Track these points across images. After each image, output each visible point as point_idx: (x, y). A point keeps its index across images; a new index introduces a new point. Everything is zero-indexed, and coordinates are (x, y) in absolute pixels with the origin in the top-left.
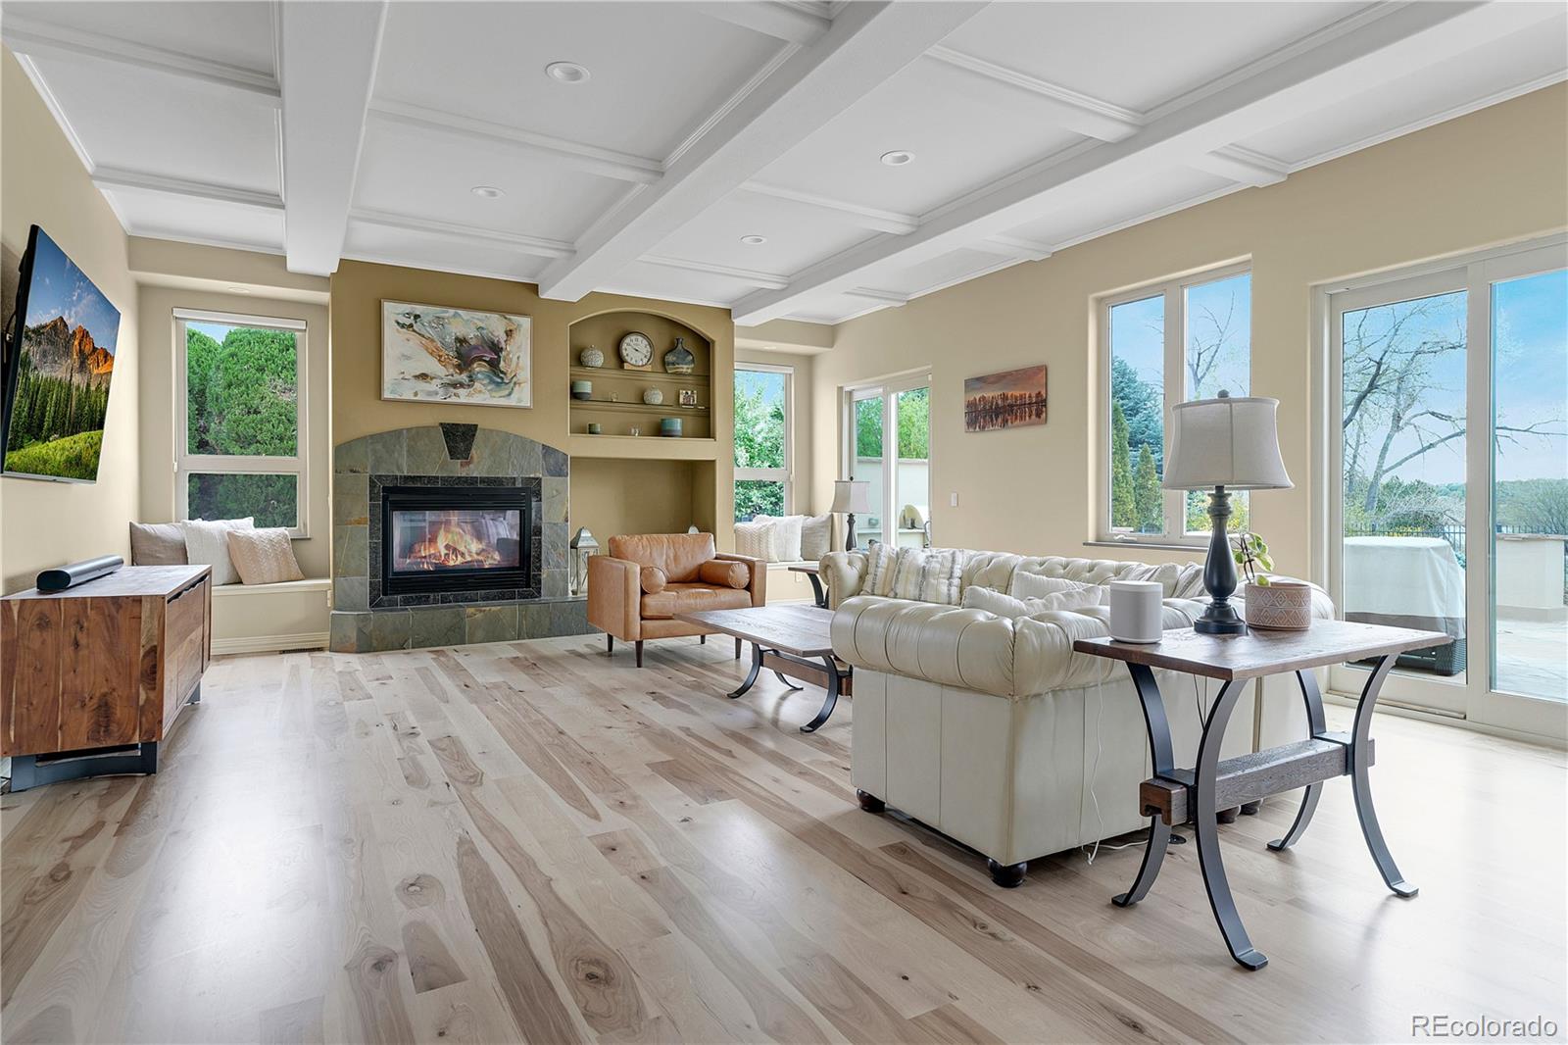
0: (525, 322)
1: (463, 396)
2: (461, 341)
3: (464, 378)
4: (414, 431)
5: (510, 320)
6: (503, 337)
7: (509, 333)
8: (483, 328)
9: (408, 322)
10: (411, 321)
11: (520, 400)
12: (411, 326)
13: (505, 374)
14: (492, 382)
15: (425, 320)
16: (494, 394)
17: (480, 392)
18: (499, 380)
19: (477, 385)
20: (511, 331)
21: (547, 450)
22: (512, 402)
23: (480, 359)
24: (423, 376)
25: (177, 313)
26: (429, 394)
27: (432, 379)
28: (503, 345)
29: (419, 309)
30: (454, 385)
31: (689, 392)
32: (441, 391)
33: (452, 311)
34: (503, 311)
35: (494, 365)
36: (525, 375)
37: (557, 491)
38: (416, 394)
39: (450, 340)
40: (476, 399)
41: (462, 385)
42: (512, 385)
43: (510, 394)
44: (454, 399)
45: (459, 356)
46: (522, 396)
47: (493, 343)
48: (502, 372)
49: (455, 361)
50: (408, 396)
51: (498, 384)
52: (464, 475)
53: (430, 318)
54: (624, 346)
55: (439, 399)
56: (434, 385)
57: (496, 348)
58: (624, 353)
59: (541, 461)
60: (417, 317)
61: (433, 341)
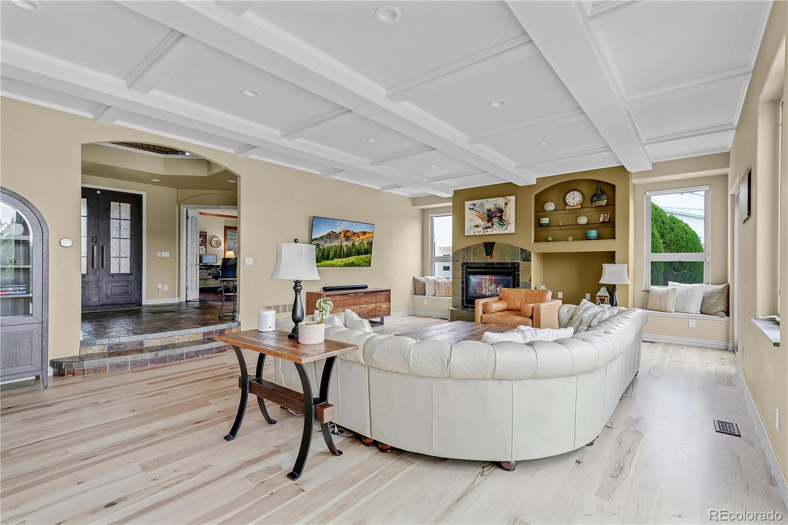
0: (513, 198)
1: (490, 231)
2: (489, 211)
3: (490, 224)
4: (474, 247)
5: (506, 198)
6: (504, 206)
7: (506, 204)
8: (496, 204)
9: (472, 207)
10: (473, 207)
11: (510, 231)
12: (473, 208)
13: (504, 221)
14: (500, 224)
15: (477, 205)
16: (501, 229)
17: (496, 229)
18: (502, 224)
19: (494, 227)
20: (507, 203)
21: (523, 251)
22: (507, 232)
23: (495, 216)
24: (477, 226)
25: (430, 215)
26: (479, 232)
27: (479, 226)
28: (504, 209)
29: (475, 202)
30: (487, 228)
31: (606, 215)
32: (482, 231)
33: (486, 200)
34: (503, 196)
35: (500, 218)
36: (512, 220)
37: (526, 268)
38: (474, 233)
39: (485, 211)
40: (494, 232)
41: (489, 227)
42: (507, 225)
43: (506, 229)
44: (487, 233)
45: (488, 216)
46: (511, 229)
47: (500, 209)
48: (504, 220)
49: (487, 219)
50: (472, 234)
51: (502, 225)
52: (490, 262)
53: (479, 204)
54: (567, 198)
55: (481, 234)
56: (480, 229)
57: (501, 211)
58: (567, 201)
59: (520, 256)
60: (475, 205)
61: (480, 212)
